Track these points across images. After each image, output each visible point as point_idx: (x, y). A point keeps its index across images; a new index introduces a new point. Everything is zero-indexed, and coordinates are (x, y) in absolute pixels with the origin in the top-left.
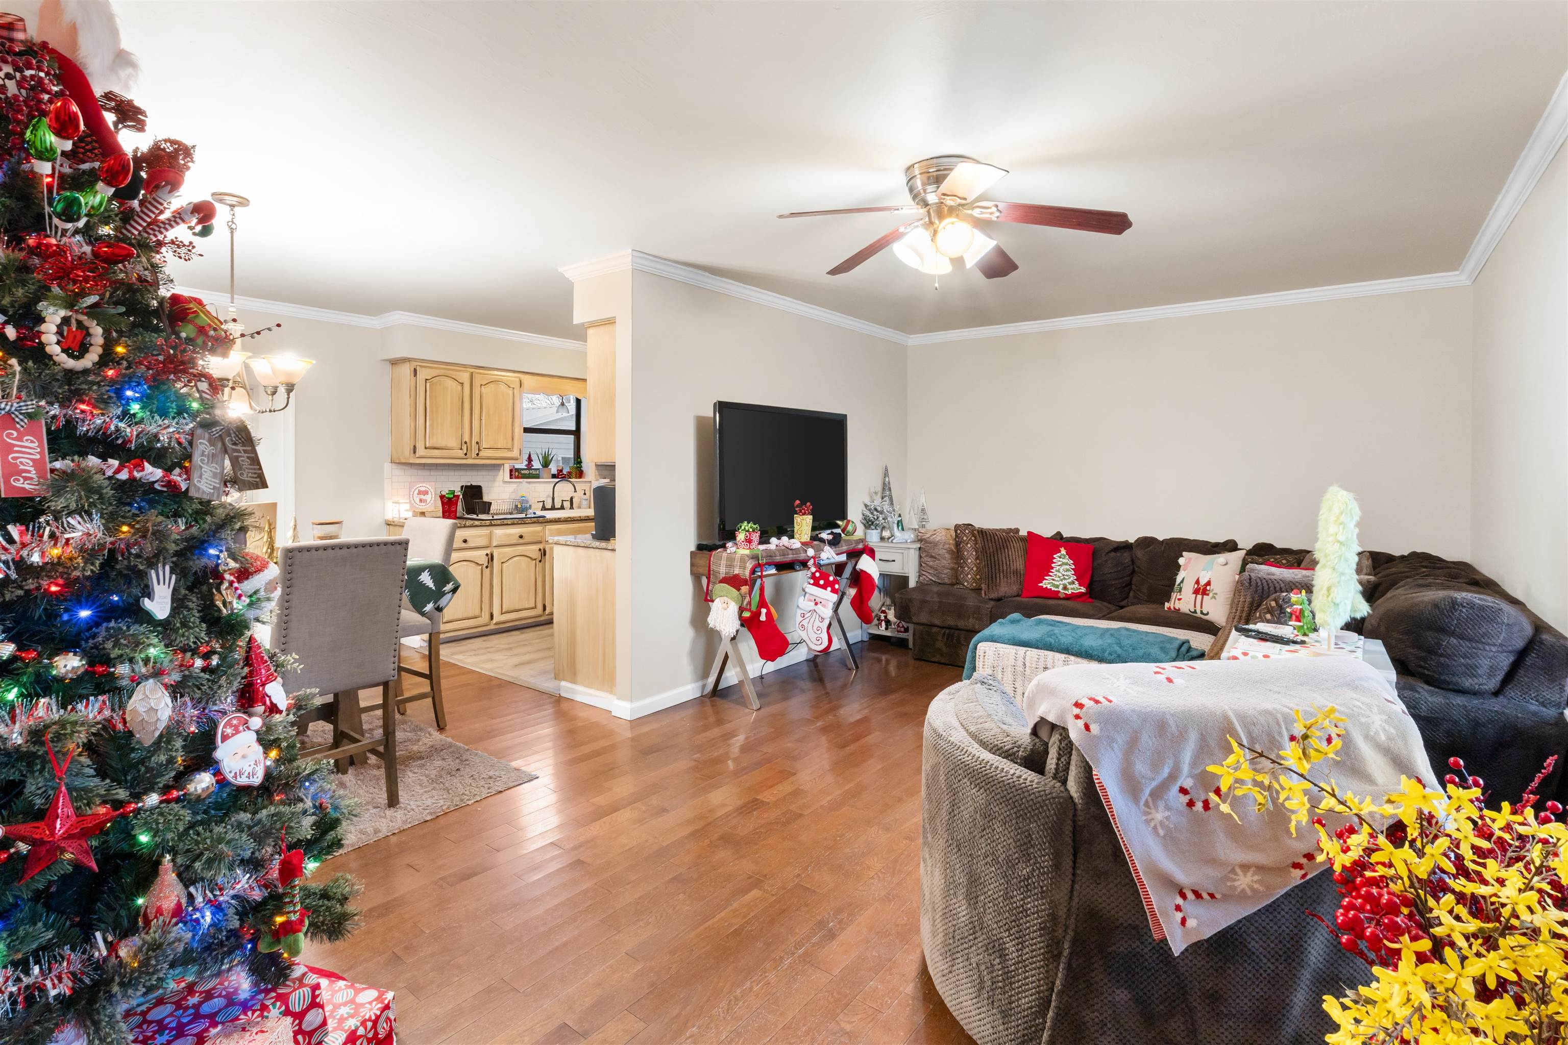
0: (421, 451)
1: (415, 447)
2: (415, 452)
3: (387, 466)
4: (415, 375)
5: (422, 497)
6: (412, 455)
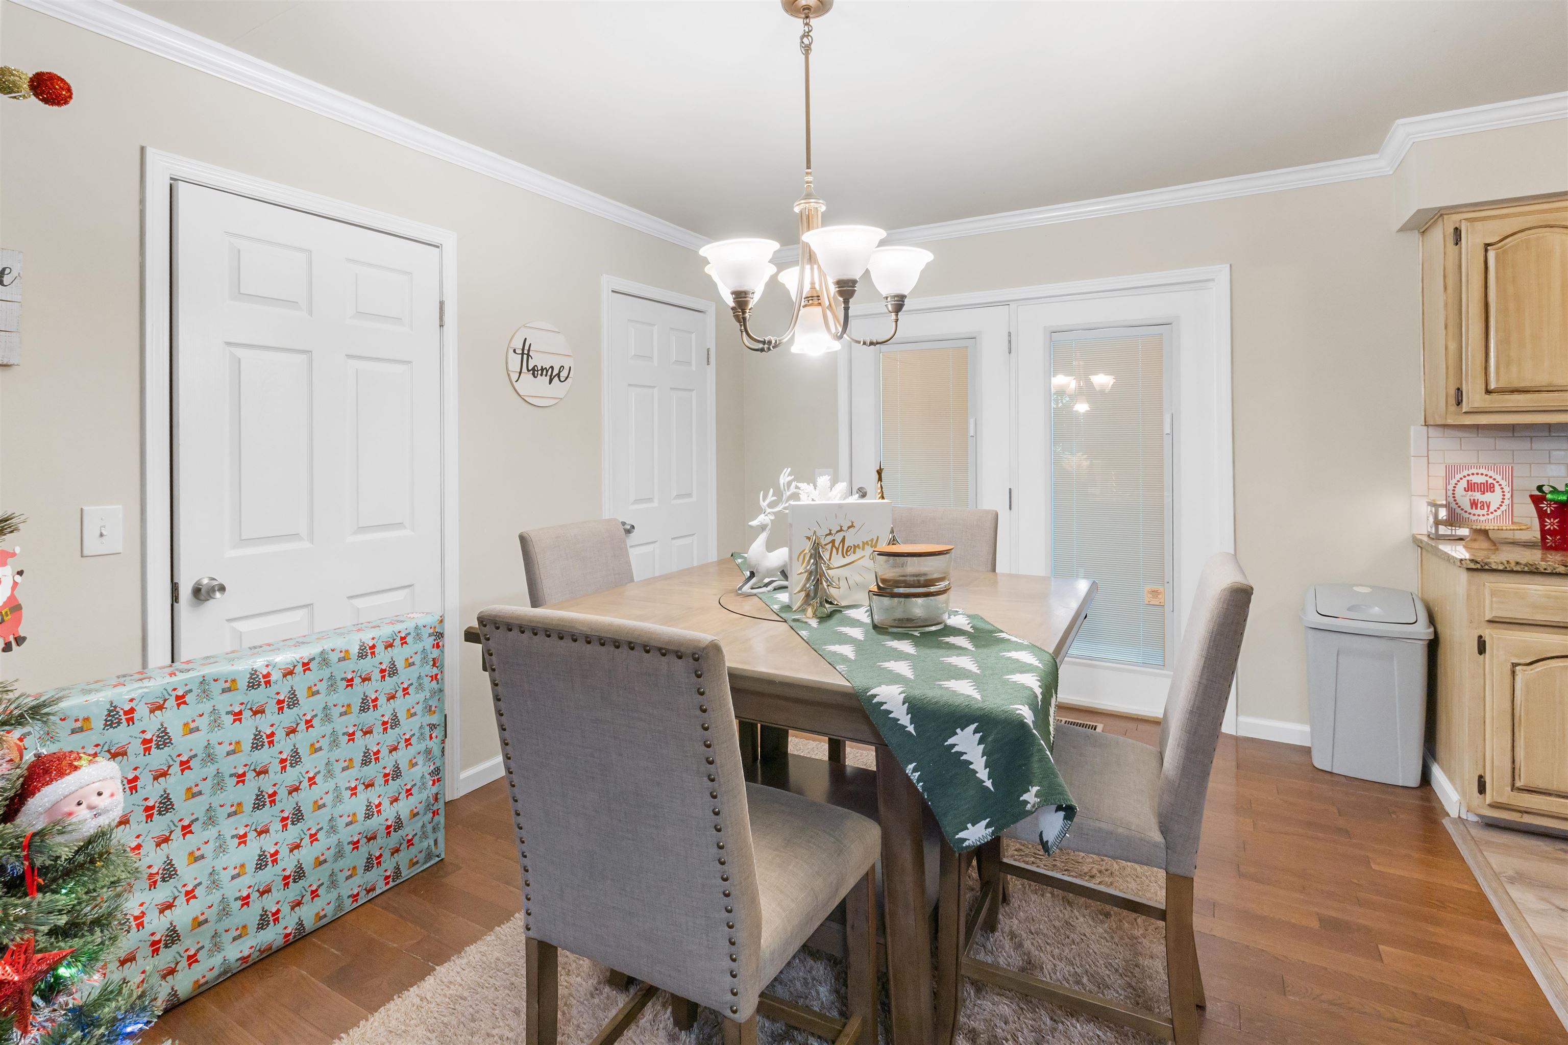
0: (1474, 397)
1: (1459, 390)
2: (1459, 403)
3: (1417, 433)
4: (1457, 241)
5: (1477, 496)
6: (1453, 408)
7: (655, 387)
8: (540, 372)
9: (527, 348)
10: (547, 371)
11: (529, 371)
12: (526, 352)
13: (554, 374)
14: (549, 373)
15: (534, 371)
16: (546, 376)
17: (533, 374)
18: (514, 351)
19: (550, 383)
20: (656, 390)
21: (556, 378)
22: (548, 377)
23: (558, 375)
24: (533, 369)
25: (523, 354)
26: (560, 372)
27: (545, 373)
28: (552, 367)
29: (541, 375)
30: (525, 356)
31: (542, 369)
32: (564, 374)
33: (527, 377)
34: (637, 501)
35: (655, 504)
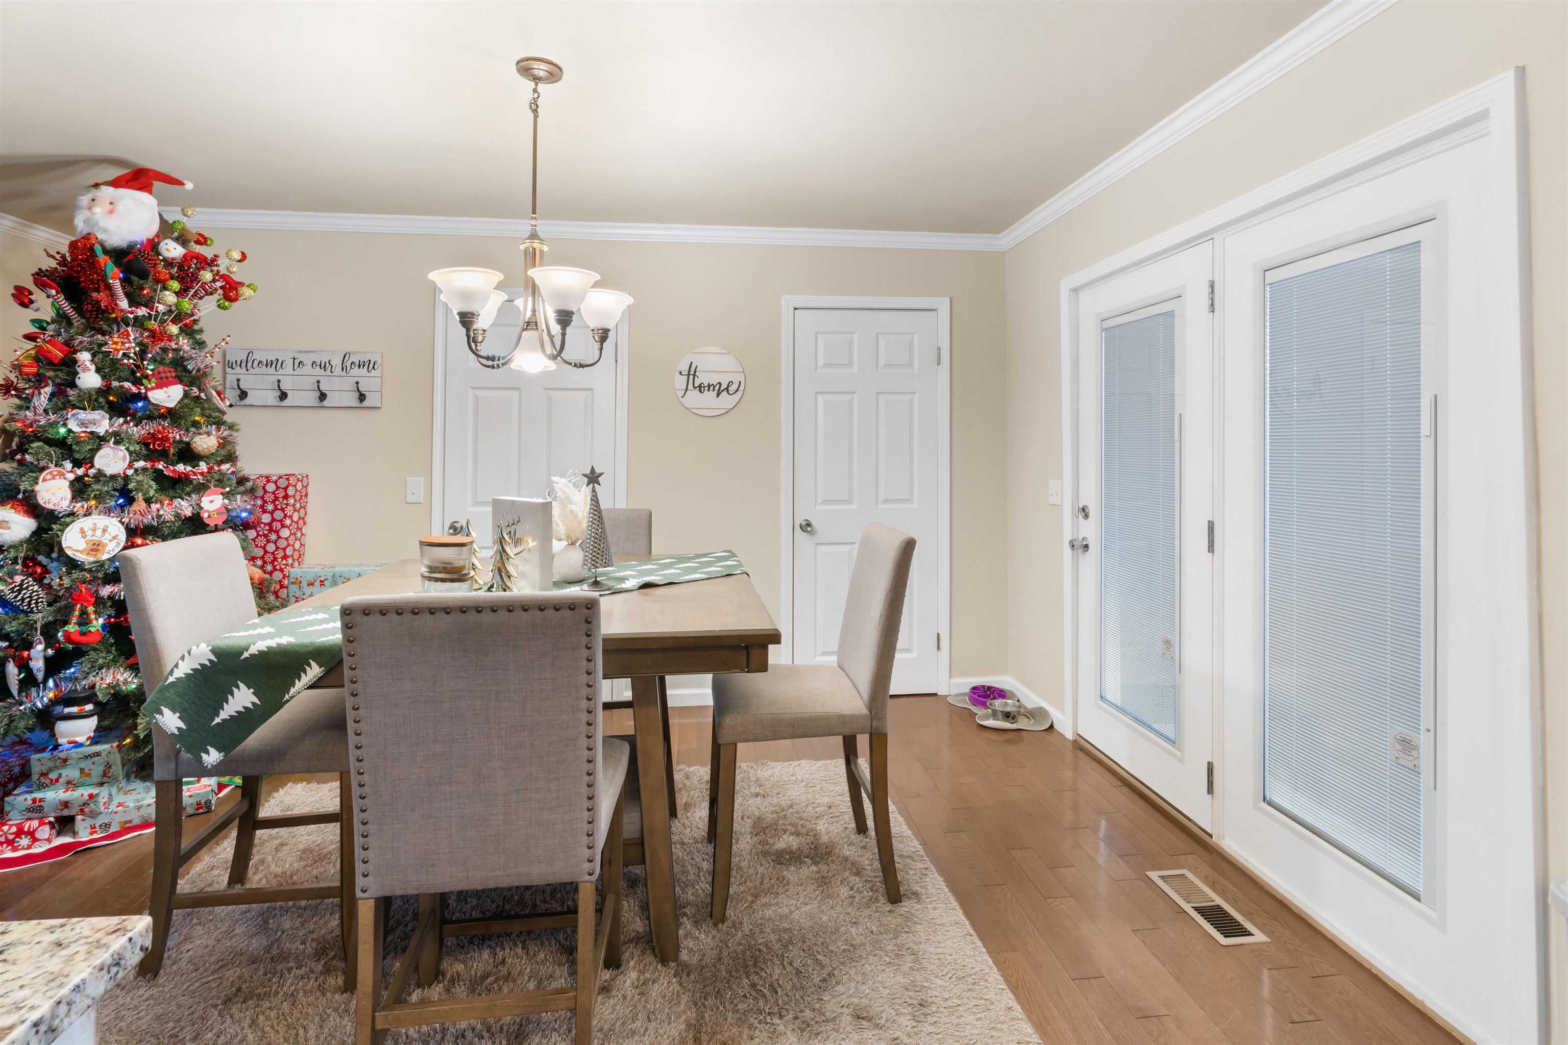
7: (855, 393)
8: (706, 388)
9: (693, 369)
10: (714, 387)
11: (695, 388)
12: (692, 373)
13: (722, 389)
14: (717, 388)
15: (700, 388)
16: (713, 390)
17: (700, 391)
18: (680, 373)
19: (718, 396)
20: (856, 396)
21: (725, 392)
22: (716, 392)
23: (727, 389)
24: (700, 386)
25: (689, 375)
26: (728, 386)
27: (712, 388)
28: (720, 384)
29: (709, 390)
30: (691, 377)
31: (709, 386)
32: (732, 388)
33: (693, 394)
34: (826, 502)
35: (854, 506)
